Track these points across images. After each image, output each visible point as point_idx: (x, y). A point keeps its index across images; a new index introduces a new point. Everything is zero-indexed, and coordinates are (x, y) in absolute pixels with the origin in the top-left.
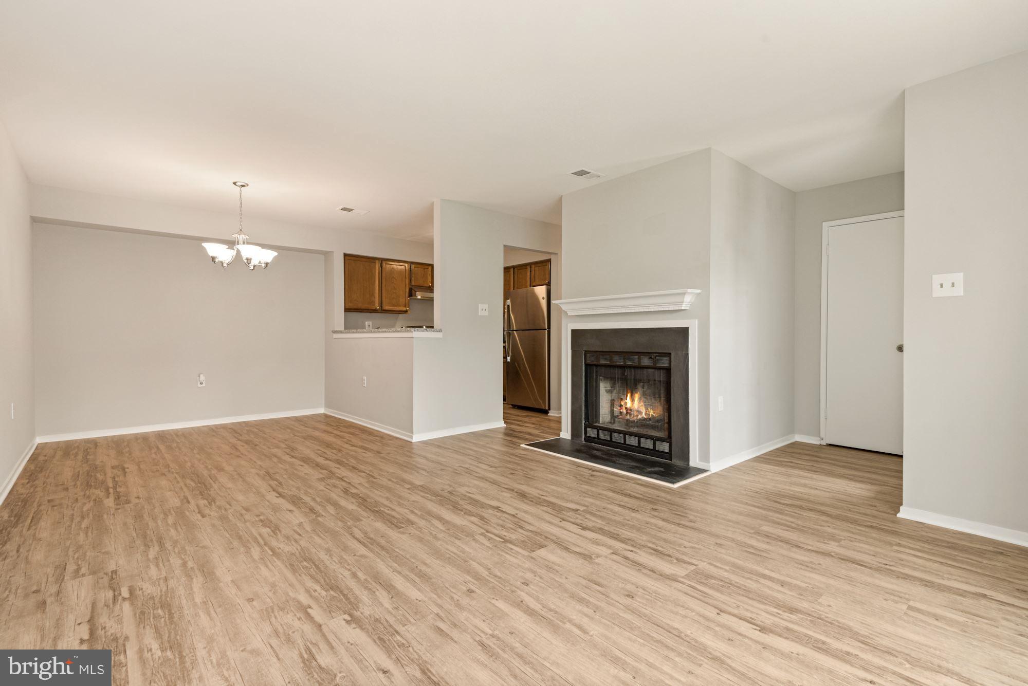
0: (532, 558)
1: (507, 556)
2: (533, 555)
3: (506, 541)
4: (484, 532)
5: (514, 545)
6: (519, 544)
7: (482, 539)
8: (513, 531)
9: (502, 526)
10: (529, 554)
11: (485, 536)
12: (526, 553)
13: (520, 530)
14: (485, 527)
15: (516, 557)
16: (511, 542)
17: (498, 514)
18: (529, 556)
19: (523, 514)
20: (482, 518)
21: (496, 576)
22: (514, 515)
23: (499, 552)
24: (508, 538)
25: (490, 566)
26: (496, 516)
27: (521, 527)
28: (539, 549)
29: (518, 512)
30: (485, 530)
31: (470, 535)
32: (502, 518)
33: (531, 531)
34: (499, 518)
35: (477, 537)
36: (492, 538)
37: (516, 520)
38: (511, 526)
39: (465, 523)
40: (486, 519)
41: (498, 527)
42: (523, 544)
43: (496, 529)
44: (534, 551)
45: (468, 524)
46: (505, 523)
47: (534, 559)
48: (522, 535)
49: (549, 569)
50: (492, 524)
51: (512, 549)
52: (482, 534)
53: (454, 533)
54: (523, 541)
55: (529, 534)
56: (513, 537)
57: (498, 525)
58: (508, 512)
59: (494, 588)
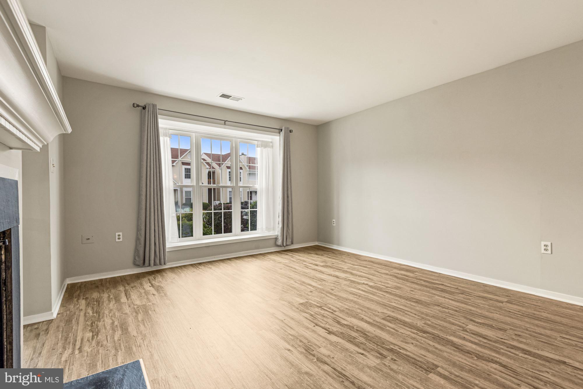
0: (307, 299)
1: (319, 300)
2: (307, 301)
3: (320, 307)
4: (334, 313)
5: (316, 305)
6: (313, 305)
7: (335, 309)
8: (317, 313)
9: (324, 316)
10: (309, 301)
11: (333, 310)
12: (310, 301)
13: (313, 313)
14: (334, 316)
15: (315, 300)
16: (318, 306)
17: (329, 327)
18: (309, 300)
19: (310, 326)
20: (339, 323)
21: (323, 294)
22: (317, 325)
23: (323, 302)
24: (320, 309)
25: (327, 297)
26: (329, 325)
27: (312, 315)
28: (303, 303)
29: (313, 328)
30: (334, 314)
31: (342, 311)
32: (325, 323)
33: (305, 313)
34: (327, 322)
35: (337, 310)
36: (329, 309)
37: (315, 321)
38: (318, 316)
39: (349, 319)
40: (336, 322)
41: (326, 315)
42: (311, 305)
43: (327, 314)
44: (306, 302)
45: (346, 318)
46: (322, 318)
47: (306, 299)
48: (312, 310)
49: (301, 295)
50: (330, 318)
51: (317, 303)
52: (335, 311)
53: (353, 313)
54: (311, 307)
55: (307, 311)
56: (316, 309)
57: (326, 317)
58: (321, 329)
59: (323, 290)
